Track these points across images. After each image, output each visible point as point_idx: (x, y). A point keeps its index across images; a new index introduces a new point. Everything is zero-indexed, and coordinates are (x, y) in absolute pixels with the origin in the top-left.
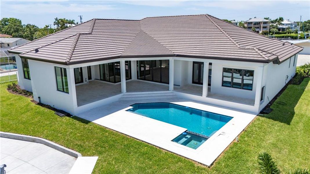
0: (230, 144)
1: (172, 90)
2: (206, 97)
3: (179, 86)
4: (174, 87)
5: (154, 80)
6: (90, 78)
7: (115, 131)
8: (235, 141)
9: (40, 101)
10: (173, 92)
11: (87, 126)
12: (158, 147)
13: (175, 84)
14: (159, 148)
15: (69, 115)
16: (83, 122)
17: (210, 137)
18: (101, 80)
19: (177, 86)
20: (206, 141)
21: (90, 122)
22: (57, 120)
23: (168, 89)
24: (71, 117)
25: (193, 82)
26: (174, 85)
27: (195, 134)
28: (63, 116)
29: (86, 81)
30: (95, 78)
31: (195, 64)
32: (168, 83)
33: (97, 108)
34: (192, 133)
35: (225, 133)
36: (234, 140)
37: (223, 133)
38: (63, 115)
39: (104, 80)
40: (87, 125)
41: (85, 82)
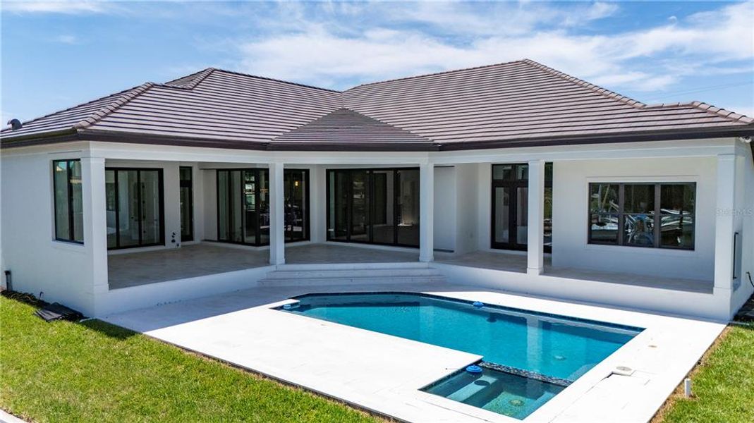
0: (665, 403)
1: (429, 259)
2: (540, 274)
3: (452, 251)
4: (434, 255)
5: (375, 240)
6: (187, 235)
7: (211, 361)
8: (678, 396)
9: (9, 283)
10: (431, 265)
11: (118, 345)
12: (363, 409)
13: (436, 248)
14: (368, 414)
15: (73, 316)
16: (110, 335)
17: (571, 383)
18: (219, 240)
19: (442, 253)
20: (557, 393)
21: (134, 335)
22: (30, 329)
23: (416, 258)
24: (81, 321)
25: (495, 245)
26: (434, 250)
27: (512, 372)
28: (54, 319)
29: (173, 241)
30: (203, 238)
31: (497, 189)
32: (418, 247)
33: (180, 301)
34: (503, 369)
35: (630, 370)
36: (675, 392)
37: (624, 370)
38: (56, 316)
39: (231, 240)
40: (120, 343)
41: (169, 245)
